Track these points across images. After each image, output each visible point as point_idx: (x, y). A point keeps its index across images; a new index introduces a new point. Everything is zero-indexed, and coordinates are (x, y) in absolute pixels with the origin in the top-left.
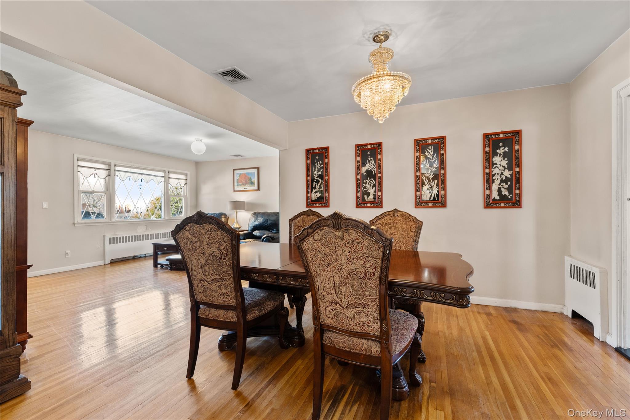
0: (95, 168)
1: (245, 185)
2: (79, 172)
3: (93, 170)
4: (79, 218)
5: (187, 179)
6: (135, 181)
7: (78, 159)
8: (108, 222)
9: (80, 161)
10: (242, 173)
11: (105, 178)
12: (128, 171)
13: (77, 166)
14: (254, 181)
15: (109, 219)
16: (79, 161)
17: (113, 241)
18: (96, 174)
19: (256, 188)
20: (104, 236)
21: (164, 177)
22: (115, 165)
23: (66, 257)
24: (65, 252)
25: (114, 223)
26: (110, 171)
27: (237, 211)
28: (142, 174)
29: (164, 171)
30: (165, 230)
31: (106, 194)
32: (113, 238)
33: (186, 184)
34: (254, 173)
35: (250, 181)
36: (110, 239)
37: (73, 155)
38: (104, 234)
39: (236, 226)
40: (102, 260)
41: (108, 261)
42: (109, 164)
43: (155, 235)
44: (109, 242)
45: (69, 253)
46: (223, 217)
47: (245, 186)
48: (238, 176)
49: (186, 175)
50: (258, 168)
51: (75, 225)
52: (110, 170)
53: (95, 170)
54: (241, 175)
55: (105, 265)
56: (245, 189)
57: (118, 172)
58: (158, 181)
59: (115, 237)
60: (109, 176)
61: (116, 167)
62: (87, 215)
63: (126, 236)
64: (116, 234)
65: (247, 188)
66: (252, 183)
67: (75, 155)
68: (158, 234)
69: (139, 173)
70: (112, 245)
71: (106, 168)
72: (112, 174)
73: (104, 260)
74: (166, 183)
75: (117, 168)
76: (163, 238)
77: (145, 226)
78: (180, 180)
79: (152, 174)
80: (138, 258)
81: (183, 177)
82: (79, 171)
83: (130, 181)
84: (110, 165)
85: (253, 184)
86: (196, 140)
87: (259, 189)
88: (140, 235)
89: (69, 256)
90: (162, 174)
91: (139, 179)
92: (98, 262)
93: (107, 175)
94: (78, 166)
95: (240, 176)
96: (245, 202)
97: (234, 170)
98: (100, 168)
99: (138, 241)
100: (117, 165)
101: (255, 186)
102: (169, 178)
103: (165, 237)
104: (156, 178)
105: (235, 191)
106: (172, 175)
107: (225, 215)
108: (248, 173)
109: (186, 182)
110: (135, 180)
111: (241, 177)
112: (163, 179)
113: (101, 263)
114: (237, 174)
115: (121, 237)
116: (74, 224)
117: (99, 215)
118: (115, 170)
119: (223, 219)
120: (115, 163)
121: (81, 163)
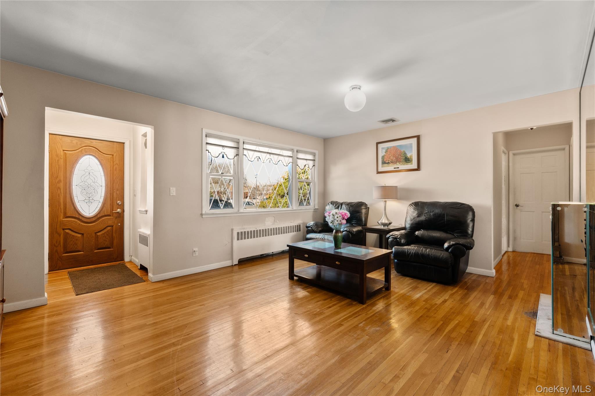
0: (223, 146)
1: (396, 163)
2: (207, 151)
3: (221, 148)
4: (207, 208)
5: (315, 160)
6: (263, 163)
7: (206, 135)
8: (236, 213)
9: (209, 137)
10: (391, 147)
11: (234, 158)
12: (257, 150)
13: (205, 144)
14: (411, 156)
15: (237, 209)
16: (207, 138)
17: (241, 236)
18: (225, 153)
19: (414, 165)
20: (232, 230)
21: (292, 157)
22: (244, 142)
23: (194, 256)
24: (193, 249)
25: (242, 214)
26: (239, 150)
27: (386, 200)
28: (270, 153)
29: (292, 150)
30: (293, 222)
31: (234, 178)
32: (241, 232)
33: (314, 166)
34: (411, 144)
35: (404, 157)
36: (238, 233)
37: (201, 129)
38: (232, 228)
39: (385, 221)
40: (229, 260)
41: (236, 262)
42: (238, 141)
43: (283, 229)
44: (237, 238)
45: (197, 251)
46: (363, 207)
47: (396, 165)
48: (384, 151)
49: (314, 155)
50: (418, 137)
51: (203, 217)
52: (238, 148)
53: (223, 148)
54: (389, 150)
55: (232, 265)
56: (395, 168)
57: (246, 151)
58: (287, 162)
59: (243, 231)
60: (237, 156)
61: (244, 145)
62: (215, 204)
63: (254, 230)
64: (244, 228)
65: (398, 168)
66: (407, 160)
67: (203, 129)
68: (286, 227)
69: (268, 153)
70: (240, 241)
71: (235, 146)
72: (240, 154)
73: (232, 259)
74: (295, 164)
75: (246, 146)
76: (291, 232)
77: (273, 218)
78: (308, 161)
79: (280, 154)
80: (265, 256)
81: (310, 157)
82: (207, 149)
83: (258, 162)
84: (238, 143)
85: (409, 161)
86: (353, 89)
87: (418, 169)
88: (268, 229)
89: (196, 255)
90: (289, 153)
91: (267, 160)
92: (226, 262)
93: (236, 155)
94: (207, 143)
95: (386, 152)
96: (397, 187)
97: (378, 144)
98: (229, 146)
99: (266, 236)
100: (246, 142)
101: (412, 164)
102: (297, 158)
103: (293, 232)
104: (284, 159)
105: (378, 173)
106: (301, 156)
107: (366, 205)
108: (400, 146)
109: (314, 163)
110: (264, 161)
111: (388, 153)
112: (291, 160)
113: (228, 263)
114: (383, 148)
115: (249, 232)
116: (202, 215)
117: (228, 205)
118: (243, 148)
119: (364, 210)
120: (244, 140)
121: (211, 140)
